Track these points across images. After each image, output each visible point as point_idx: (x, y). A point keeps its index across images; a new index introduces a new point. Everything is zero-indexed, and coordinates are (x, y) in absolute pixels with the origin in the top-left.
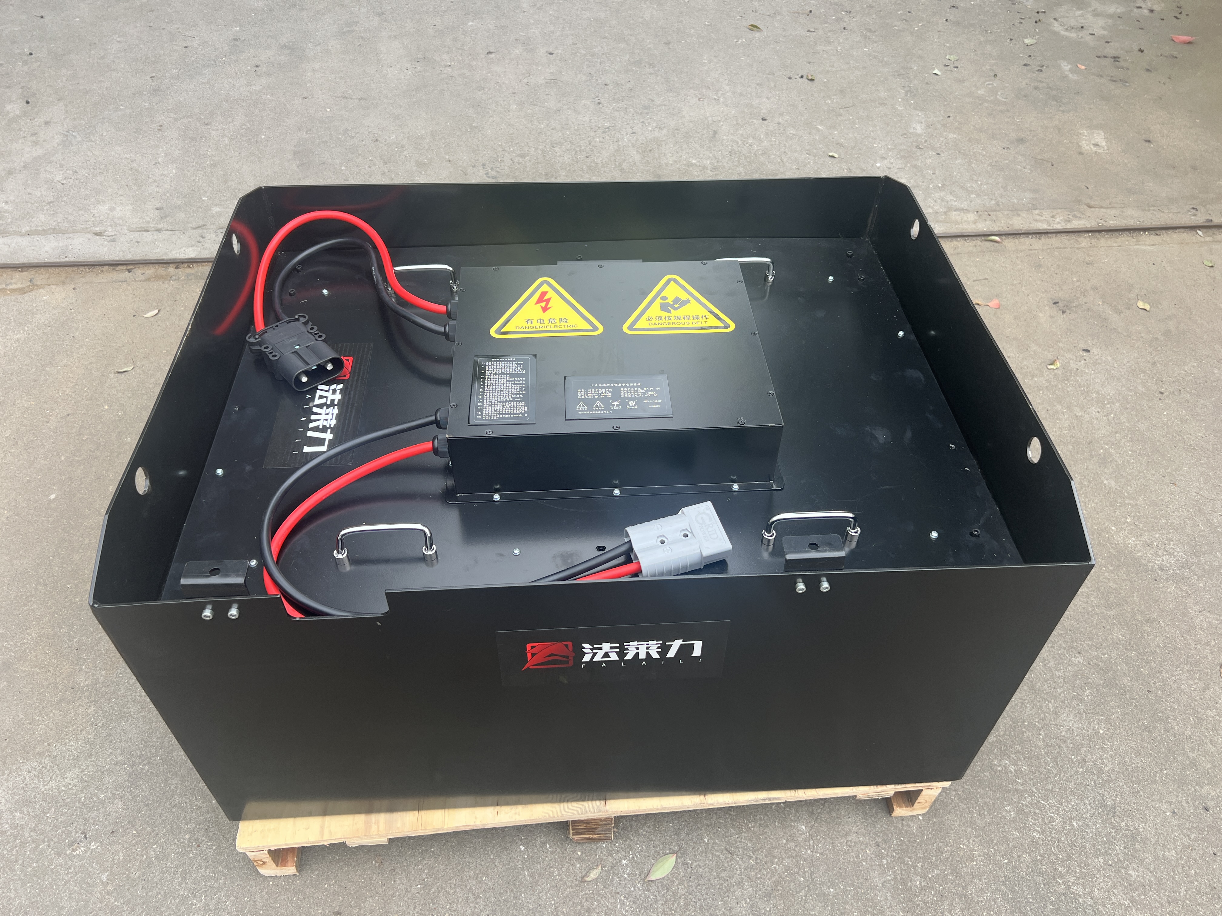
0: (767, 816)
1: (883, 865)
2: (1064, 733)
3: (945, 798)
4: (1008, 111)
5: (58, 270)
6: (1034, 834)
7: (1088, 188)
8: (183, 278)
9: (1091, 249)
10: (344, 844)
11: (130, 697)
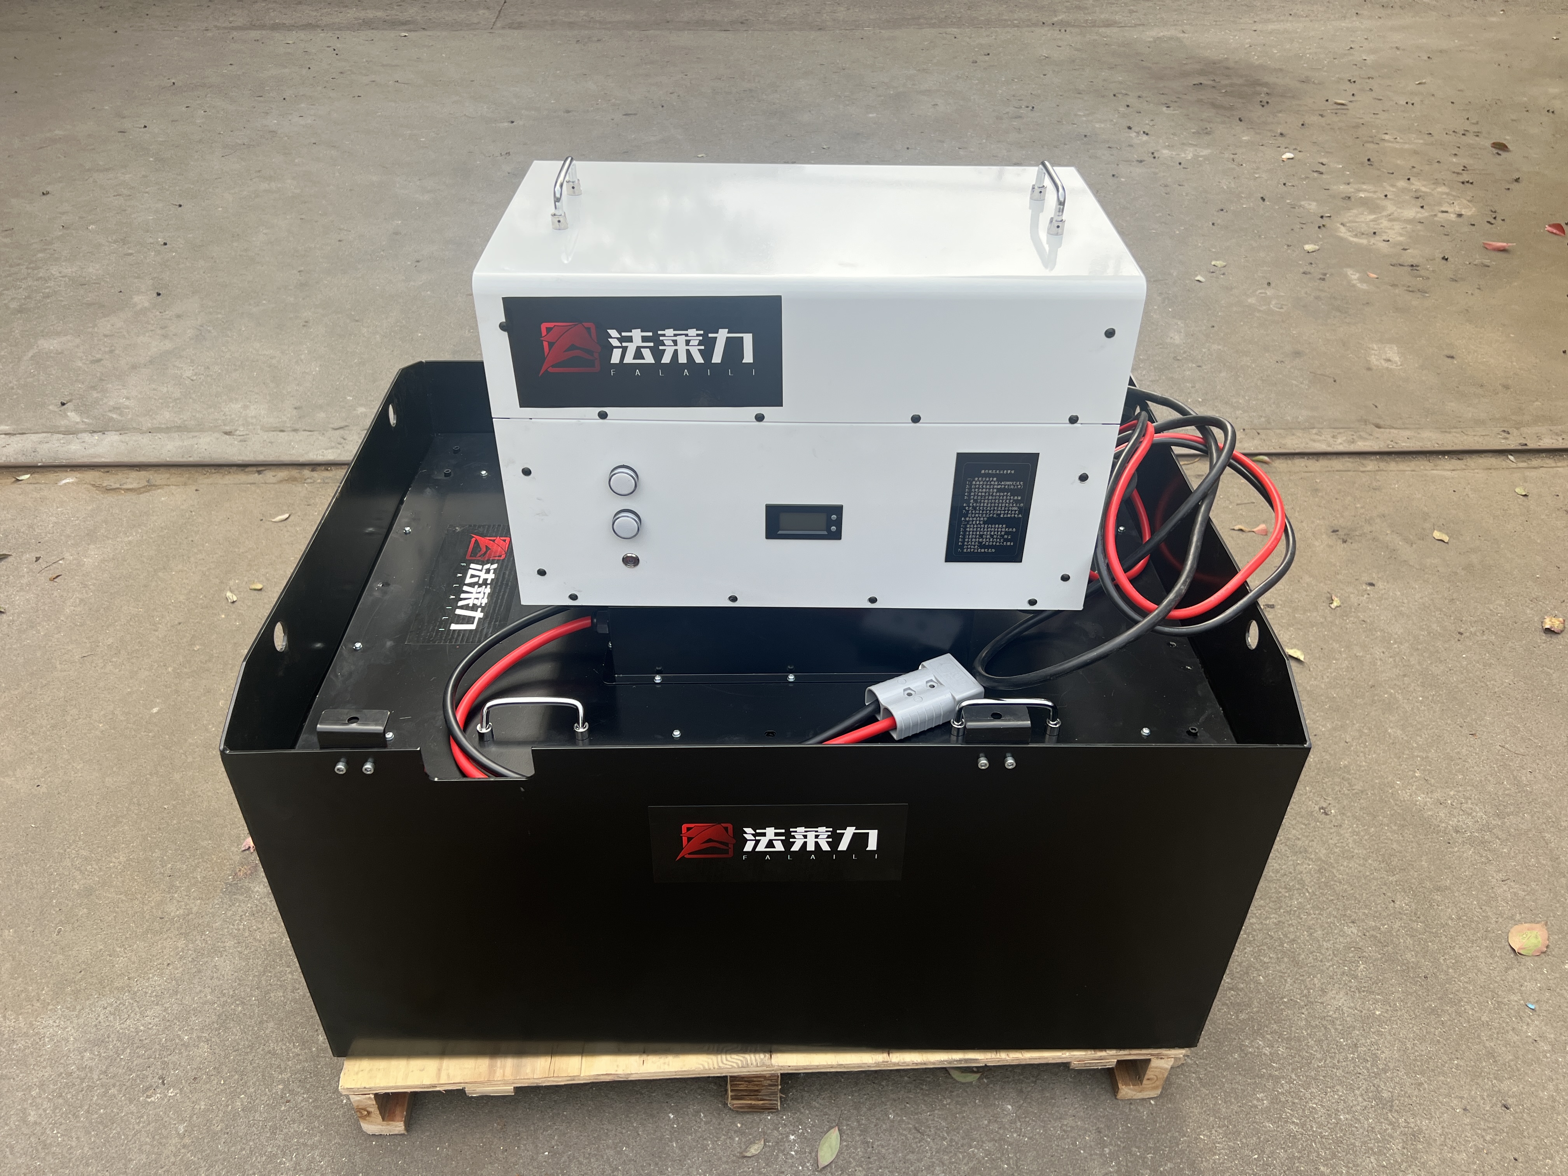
1: (1105, 1155)
2: (1331, 1013)
4: (1283, 321)
5: (180, 470)
6: (1292, 1127)
7: (1376, 407)
8: (319, 481)
9: (1379, 473)
10: (462, 1091)
11: (226, 930)
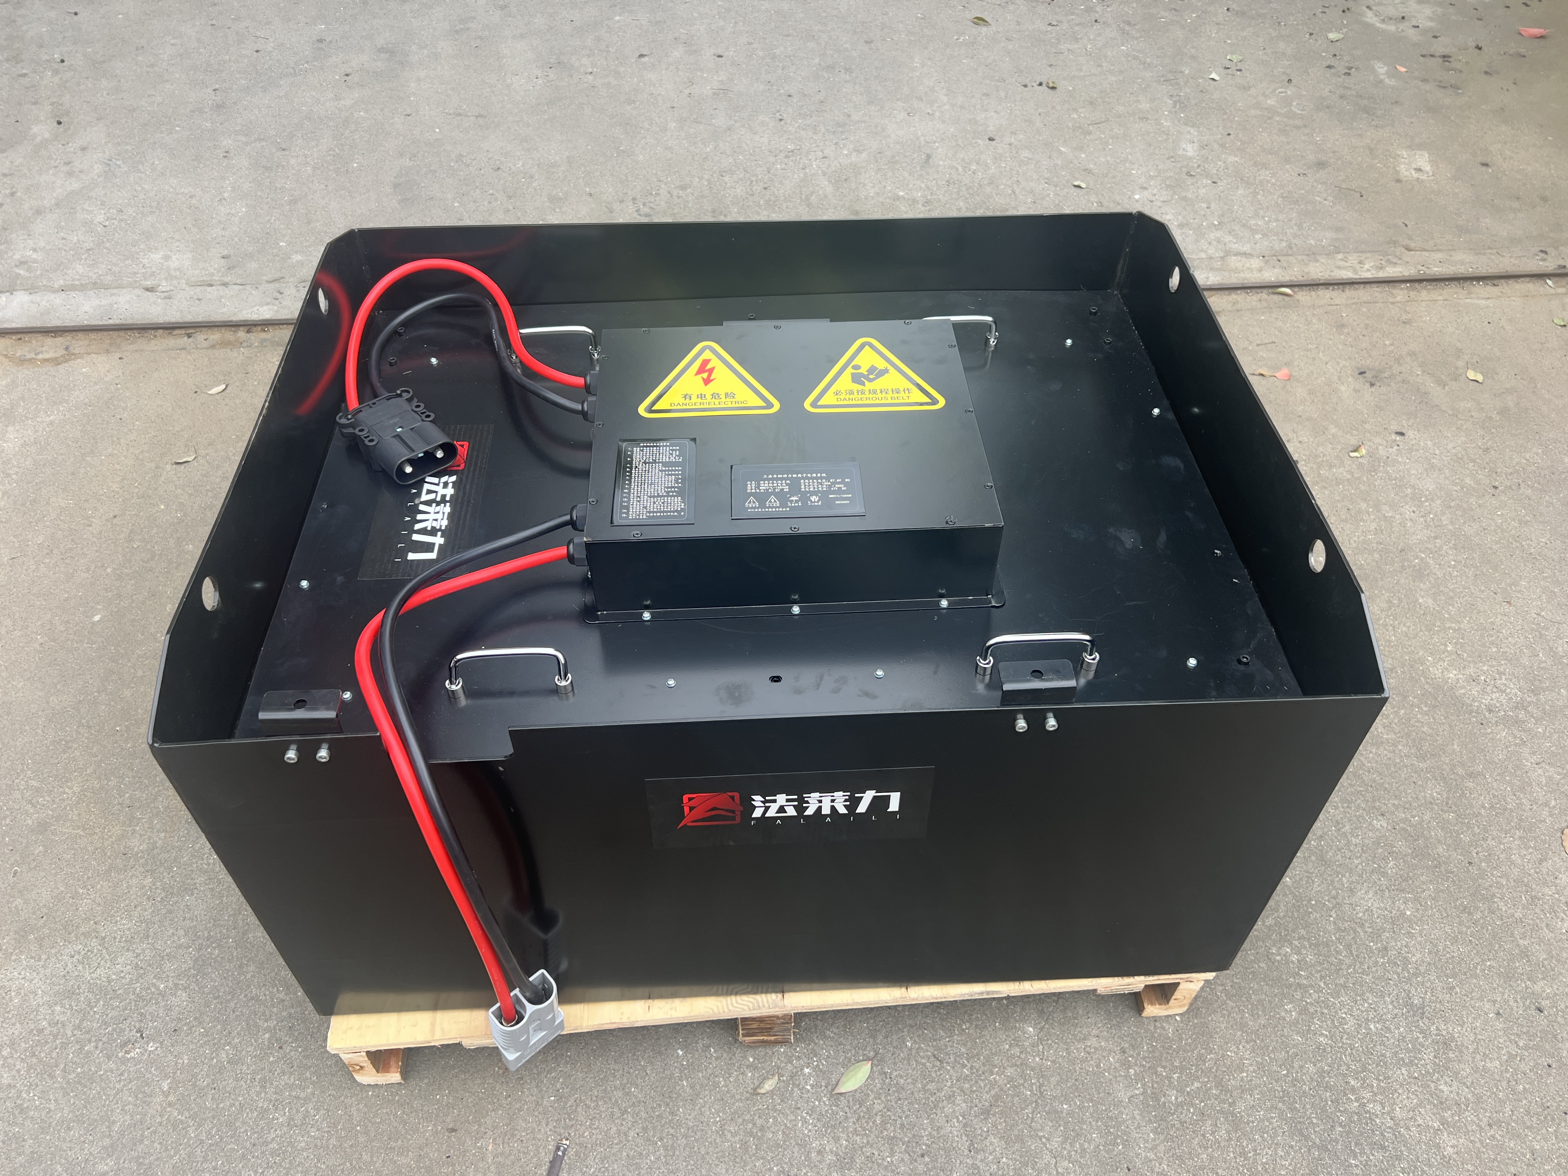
0: (986, 1015)
1: (1130, 1076)
2: (1361, 915)
3: (1209, 994)
4: (1305, 126)
5: (100, 335)
6: (1321, 1039)
7: (1406, 225)
8: (256, 344)
9: (1409, 303)
10: (459, 1045)
11: (195, 866)
